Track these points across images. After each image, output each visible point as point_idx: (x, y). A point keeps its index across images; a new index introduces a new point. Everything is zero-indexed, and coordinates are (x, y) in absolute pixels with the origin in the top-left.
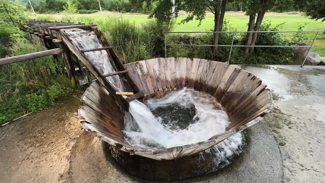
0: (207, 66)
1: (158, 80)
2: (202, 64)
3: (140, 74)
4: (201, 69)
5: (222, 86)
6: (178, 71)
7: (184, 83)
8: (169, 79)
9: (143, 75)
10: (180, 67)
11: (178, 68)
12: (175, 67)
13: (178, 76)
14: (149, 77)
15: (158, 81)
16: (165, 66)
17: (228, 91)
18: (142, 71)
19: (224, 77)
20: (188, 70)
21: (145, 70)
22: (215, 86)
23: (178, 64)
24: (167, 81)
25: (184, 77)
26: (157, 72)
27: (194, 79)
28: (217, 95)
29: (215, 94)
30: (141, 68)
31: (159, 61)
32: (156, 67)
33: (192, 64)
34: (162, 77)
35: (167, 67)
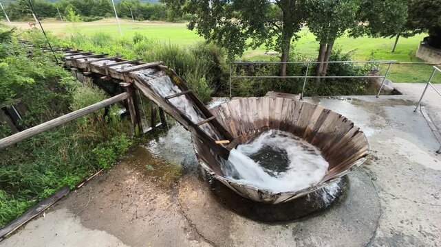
0: (292, 105)
1: (241, 122)
2: (287, 104)
3: (224, 118)
4: (285, 109)
5: (311, 127)
6: (260, 113)
7: (267, 125)
8: (252, 121)
9: (227, 119)
10: (262, 106)
11: (260, 108)
12: (257, 108)
13: (261, 117)
14: (232, 121)
15: (241, 124)
16: (248, 107)
17: (319, 131)
18: (225, 115)
19: (312, 118)
20: (271, 110)
21: (228, 113)
22: (304, 126)
23: (260, 104)
24: (250, 123)
25: (268, 118)
26: (240, 114)
27: (279, 119)
28: (307, 136)
29: (305, 135)
30: (223, 112)
31: (241, 101)
32: (238, 109)
33: (275, 104)
34: (245, 119)
35: (249, 108)
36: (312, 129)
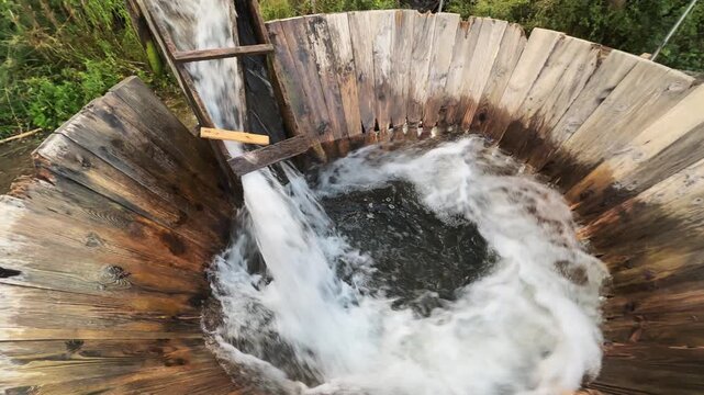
0: (581, 69)
1: (382, 92)
2: (564, 58)
3: (324, 63)
4: (551, 75)
5: (620, 169)
6: (458, 74)
7: (468, 118)
8: (422, 95)
9: (335, 68)
10: (470, 57)
11: (462, 60)
12: (455, 54)
13: (455, 90)
14: (352, 79)
15: (382, 97)
16: (419, 45)
17: (645, 196)
18: (331, 53)
19: (647, 133)
20: (499, 71)
21: (344, 53)
22: (586, 157)
23: (466, 42)
24: (411, 103)
25: (477, 98)
26: (385, 65)
27: (511, 110)
28: (583, 197)
29: (578, 189)
30: (328, 43)
31: (401, 21)
32: (385, 44)
33: (520, 52)
34: (400, 85)
35: (425, 48)
36: (618, 175)
